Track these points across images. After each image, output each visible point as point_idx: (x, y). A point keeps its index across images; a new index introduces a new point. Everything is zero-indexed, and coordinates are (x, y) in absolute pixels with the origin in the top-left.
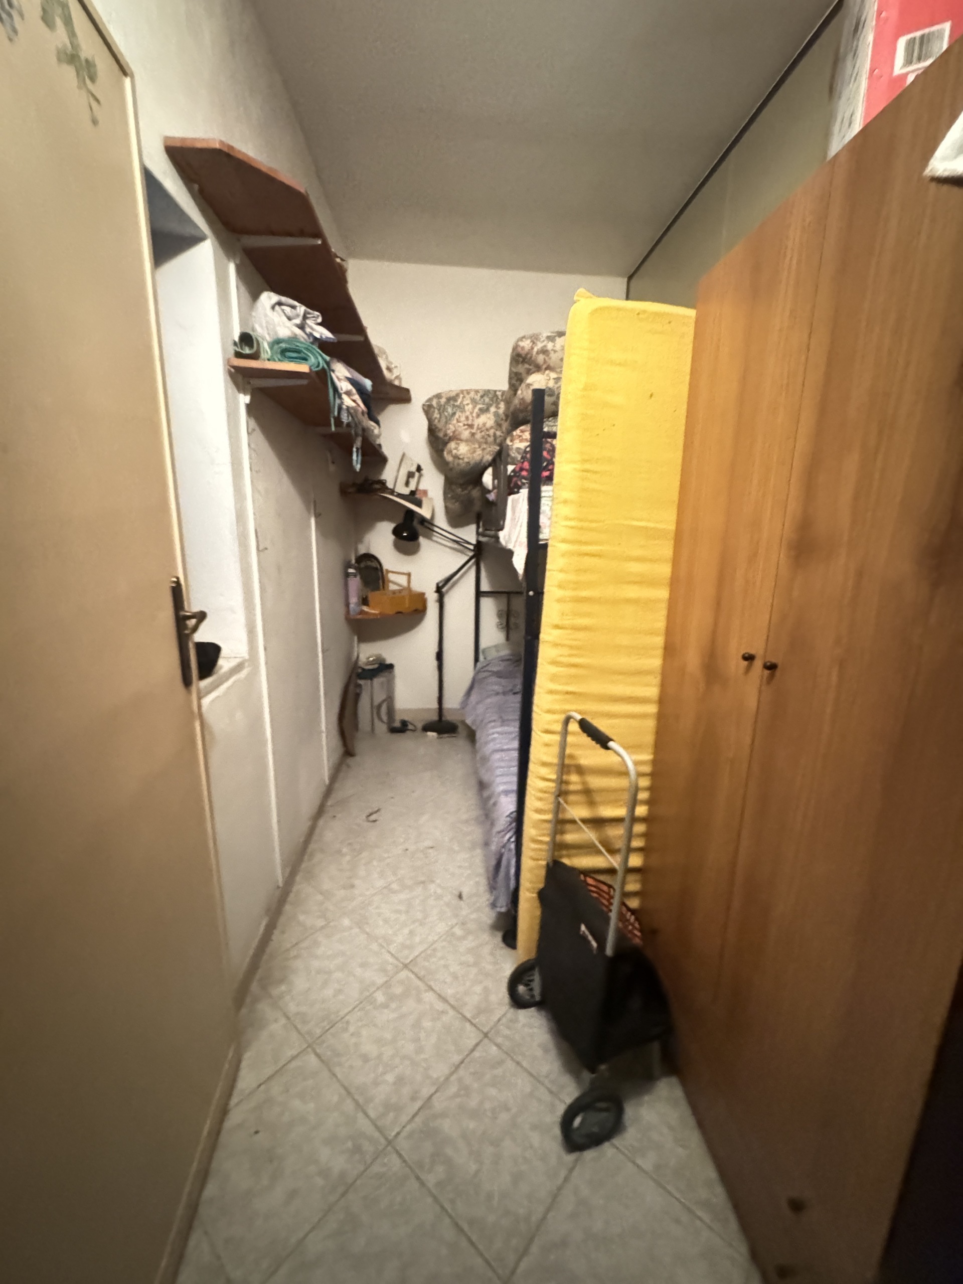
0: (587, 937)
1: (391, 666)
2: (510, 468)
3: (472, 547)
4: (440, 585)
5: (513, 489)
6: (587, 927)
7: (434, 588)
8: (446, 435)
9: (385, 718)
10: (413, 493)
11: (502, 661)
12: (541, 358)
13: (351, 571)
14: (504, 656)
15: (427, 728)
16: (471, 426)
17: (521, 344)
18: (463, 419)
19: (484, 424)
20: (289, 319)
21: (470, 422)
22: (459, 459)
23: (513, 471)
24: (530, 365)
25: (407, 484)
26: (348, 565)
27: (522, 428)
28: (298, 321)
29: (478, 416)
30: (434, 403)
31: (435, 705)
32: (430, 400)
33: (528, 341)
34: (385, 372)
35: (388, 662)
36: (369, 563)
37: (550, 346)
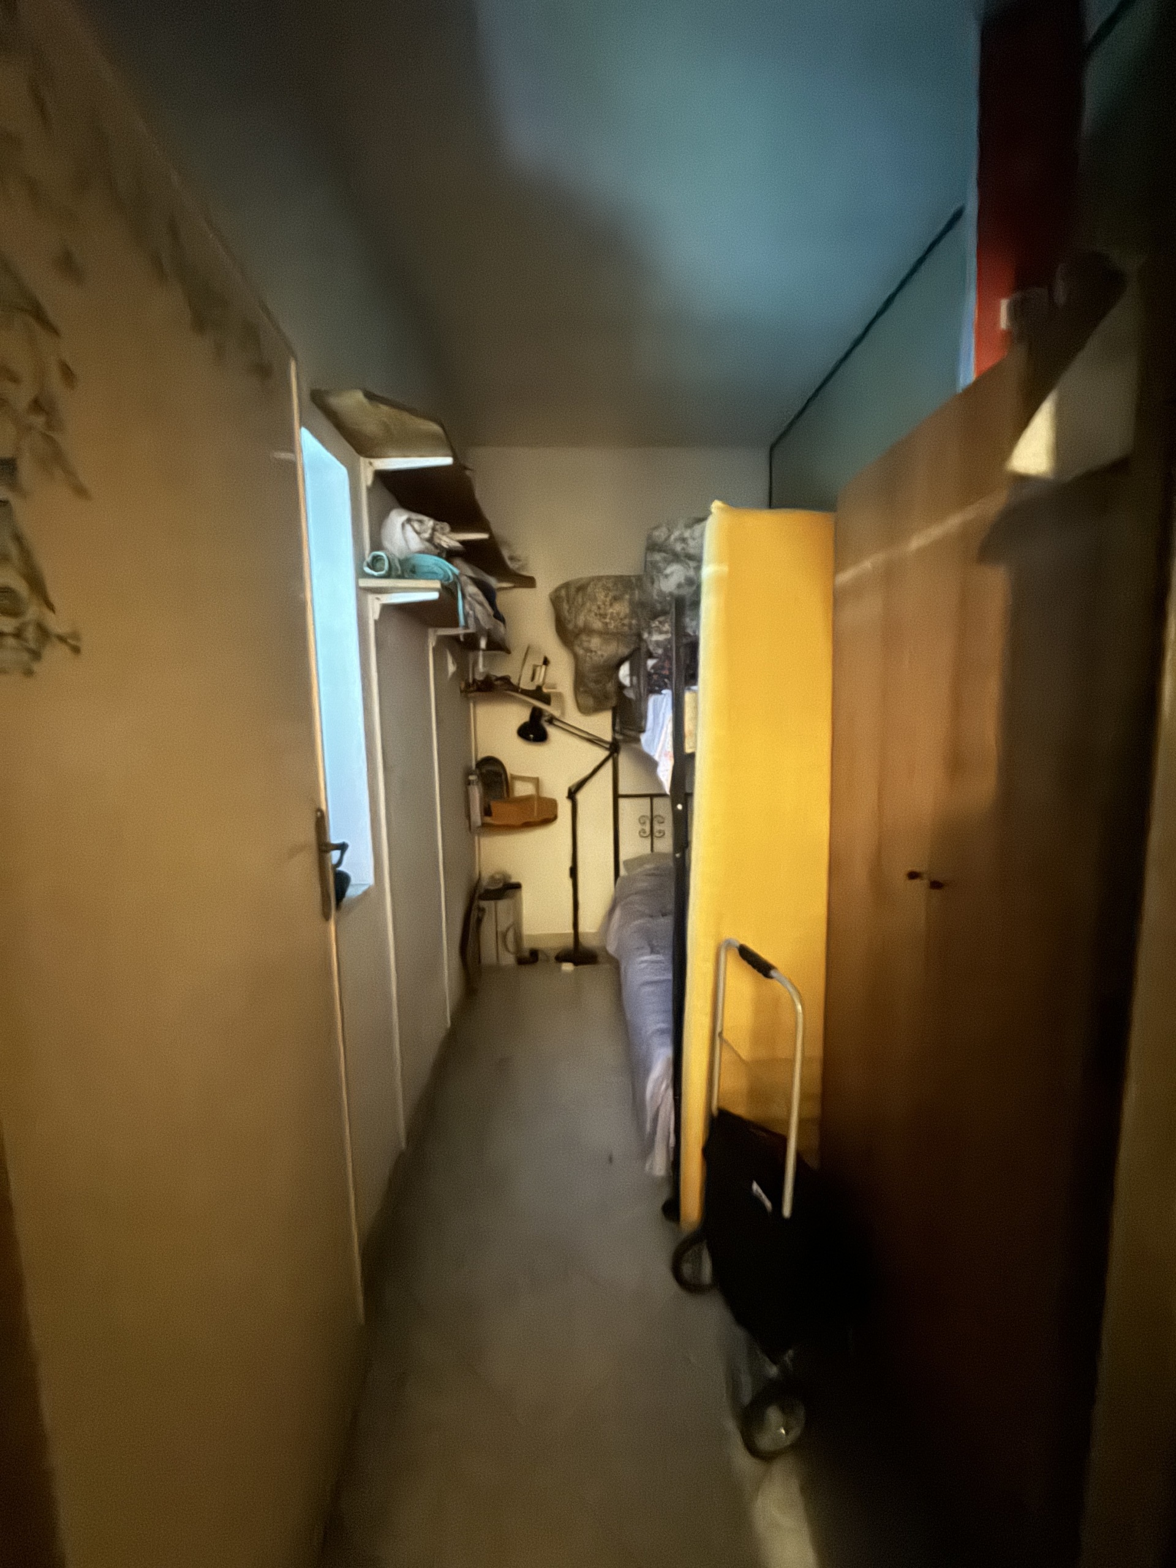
0: (761, 1196)
1: (518, 886)
2: (651, 663)
3: (608, 746)
4: (573, 790)
5: (654, 688)
6: (759, 1184)
7: (566, 794)
8: (576, 626)
9: (511, 947)
10: (539, 688)
11: (647, 875)
12: (678, 547)
13: (472, 778)
14: (650, 870)
15: (562, 957)
16: (604, 616)
17: (656, 533)
18: (594, 608)
19: (618, 614)
20: (418, 533)
21: (602, 611)
22: (591, 651)
23: (653, 667)
24: (667, 553)
25: (533, 678)
26: (468, 772)
27: (661, 619)
28: (427, 535)
29: (611, 605)
30: (563, 593)
31: (570, 930)
32: (558, 590)
33: (664, 529)
34: (509, 562)
35: (514, 880)
36: (490, 768)
37: (687, 534)
